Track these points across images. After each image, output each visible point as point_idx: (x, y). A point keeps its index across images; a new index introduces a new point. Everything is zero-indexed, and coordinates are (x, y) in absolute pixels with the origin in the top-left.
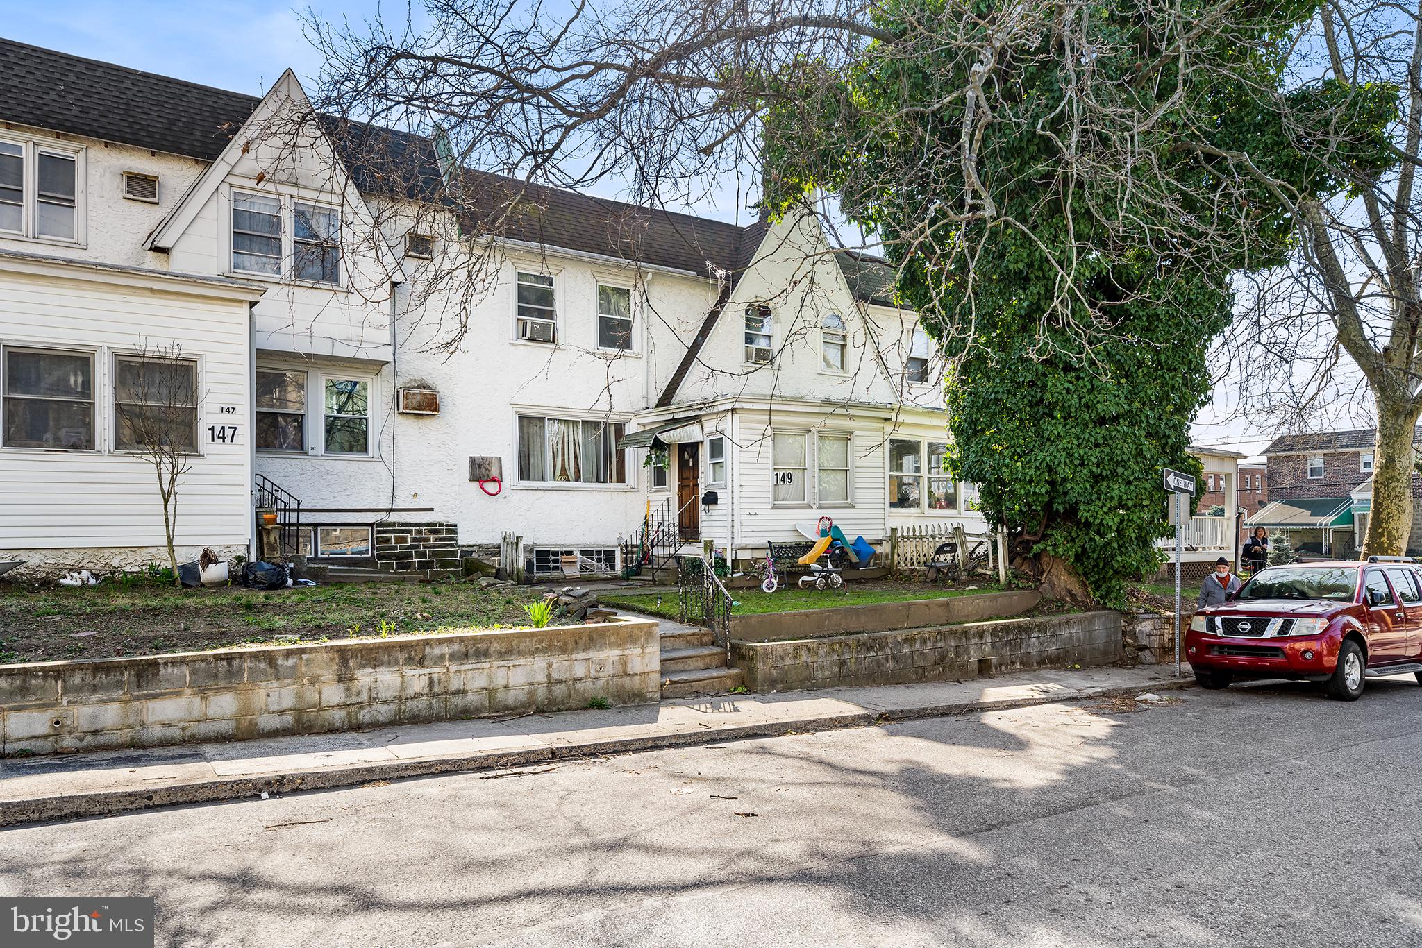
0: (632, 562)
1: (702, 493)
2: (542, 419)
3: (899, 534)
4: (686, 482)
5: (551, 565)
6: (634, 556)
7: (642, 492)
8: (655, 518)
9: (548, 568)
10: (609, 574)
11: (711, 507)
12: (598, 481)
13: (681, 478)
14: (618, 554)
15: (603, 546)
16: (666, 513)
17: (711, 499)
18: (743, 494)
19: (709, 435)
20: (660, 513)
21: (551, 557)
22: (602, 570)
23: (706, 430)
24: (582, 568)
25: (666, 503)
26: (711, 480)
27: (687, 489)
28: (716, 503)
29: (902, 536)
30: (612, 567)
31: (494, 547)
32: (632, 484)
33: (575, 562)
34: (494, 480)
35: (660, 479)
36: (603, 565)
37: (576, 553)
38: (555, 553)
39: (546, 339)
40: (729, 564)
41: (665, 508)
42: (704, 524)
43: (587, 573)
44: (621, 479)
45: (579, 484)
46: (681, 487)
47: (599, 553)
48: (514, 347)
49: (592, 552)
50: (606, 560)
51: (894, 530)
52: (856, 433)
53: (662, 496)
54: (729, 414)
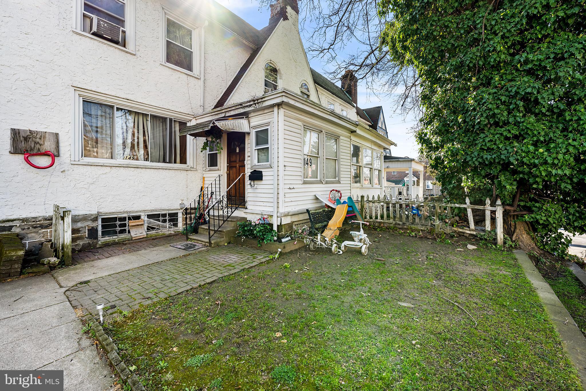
0: (191, 220)
1: (248, 172)
2: (112, 107)
3: (365, 199)
4: (233, 164)
5: (118, 229)
6: (193, 216)
7: (199, 171)
8: (210, 189)
9: (115, 233)
10: (172, 231)
11: (256, 182)
12: (164, 161)
13: (229, 161)
14: (180, 216)
15: (168, 210)
16: (218, 186)
17: (257, 176)
18: (286, 173)
19: (254, 127)
20: (214, 186)
21: (118, 223)
22: (167, 229)
23: (252, 124)
24: (149, 228)
25: (218, 179)
26: (255, 162)
27: (234, 169)
28: (262, 179)
29: (368, 200)
30: (176, 225)
31: (46, 219)
32: (192, 165)
33: (142, 225)
34: (46, 154)
35: (213, 161)
36: (167, 224)
37: (144, 218)
38: (124, 219)
39: (115, 39)
40: (275, 228)
41: (217, 182)
42: (249, 195)
43: (153, 232)
44: (183, 161)
45: (148, 163)
46: (229, 168)
47: (164, 215)
48: (78, 37)
49: (158, 216)
50: (170, 221)
51: (362, 197)
52: (341, 137)
53: (215, 174)
54: (276, 109)
